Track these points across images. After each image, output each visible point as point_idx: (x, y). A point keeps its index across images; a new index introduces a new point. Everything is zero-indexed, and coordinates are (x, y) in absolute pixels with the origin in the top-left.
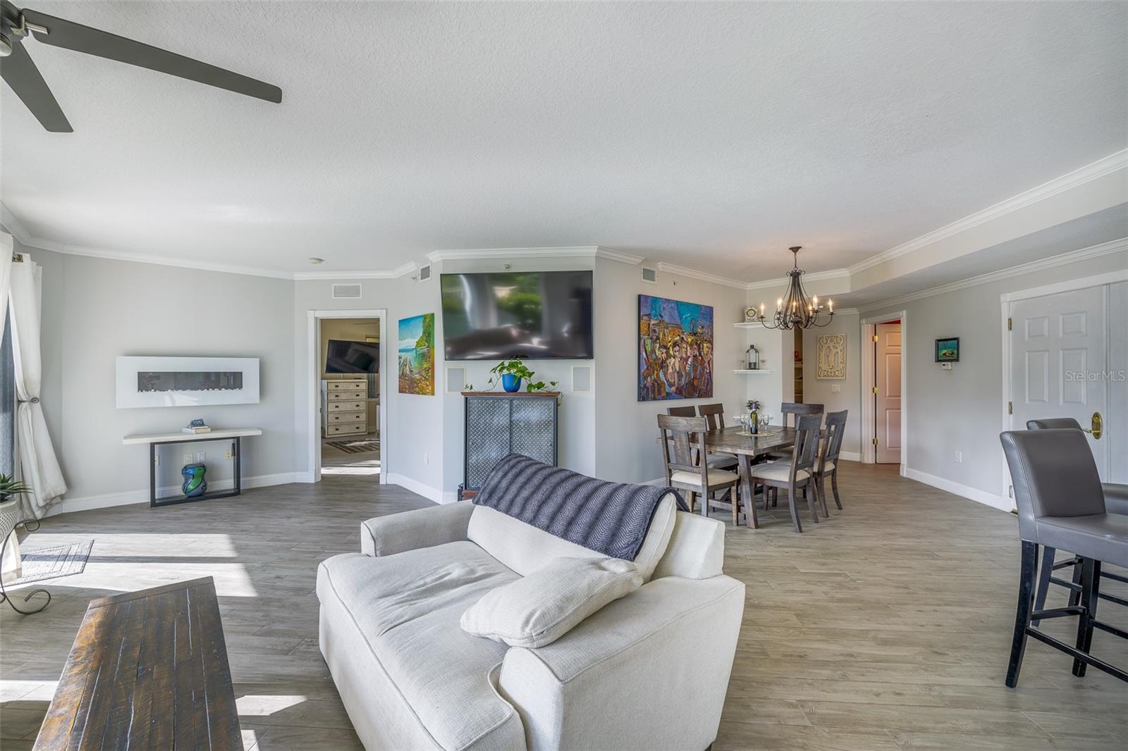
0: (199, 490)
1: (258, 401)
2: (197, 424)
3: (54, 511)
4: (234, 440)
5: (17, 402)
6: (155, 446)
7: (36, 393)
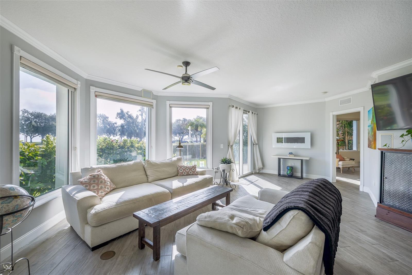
0: (290, 174)
1: (310, 148)
2: (291, 154)
3: (261, 172)
4: (301, 160)
5: (253, 144)
6: (281, 159)
7: (257, 142)
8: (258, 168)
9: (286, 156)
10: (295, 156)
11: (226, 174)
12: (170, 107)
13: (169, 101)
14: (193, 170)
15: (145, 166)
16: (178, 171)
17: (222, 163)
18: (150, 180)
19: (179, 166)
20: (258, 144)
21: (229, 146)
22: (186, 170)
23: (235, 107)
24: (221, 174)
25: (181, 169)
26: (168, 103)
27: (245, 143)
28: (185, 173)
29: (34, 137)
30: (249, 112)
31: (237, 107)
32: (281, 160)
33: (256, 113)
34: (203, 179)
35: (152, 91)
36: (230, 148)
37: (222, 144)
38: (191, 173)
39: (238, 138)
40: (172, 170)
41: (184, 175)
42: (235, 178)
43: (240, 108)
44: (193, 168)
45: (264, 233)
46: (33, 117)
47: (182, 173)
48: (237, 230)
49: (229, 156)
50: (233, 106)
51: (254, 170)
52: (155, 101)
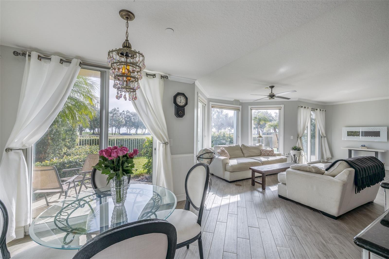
2: (363, 146)
3: (330, 161)
4: (375, 152)
5: (321, 137)
6: (352, 150)
7: (325, 135)
8: (327, 158)
9: (359, 148)
10: (368, 148)
11: (296, 158)
12: (251, 110)
13: (250, 106)
14: (272, 152)
15: (242, 148)
16: (261, 152)
17: (293, 150)
18: (245, 156)
19: (261, 149)
20: (326, 137)
21: (298, 137)
22: (267, 152)
23: (303, 107)
24: (292, 158)
25: (263, 151)
26: (250, 107)
27: (313, 136)
28: (266, 154)
29: (131, 129)
30: (317, 110)
31: (305, 107)
32: (353, 152)
33: (324, 110)
34: (280, 158)
35: (239, 100)
36: (299, 140)
37: (292, 136)
38: (270, 154)
39: (306, 132)
40: (257, 152)
41: (265, 155)
42: (304, 162)
43: (308, 108)
44: (272, 151)
45: (326, 172)
46: (132, 115)
47: (264, 154)
48: (312, 169)
49: (298, 145)
50: (302, 106)
51: (322, 159)
52: (241, 106)
